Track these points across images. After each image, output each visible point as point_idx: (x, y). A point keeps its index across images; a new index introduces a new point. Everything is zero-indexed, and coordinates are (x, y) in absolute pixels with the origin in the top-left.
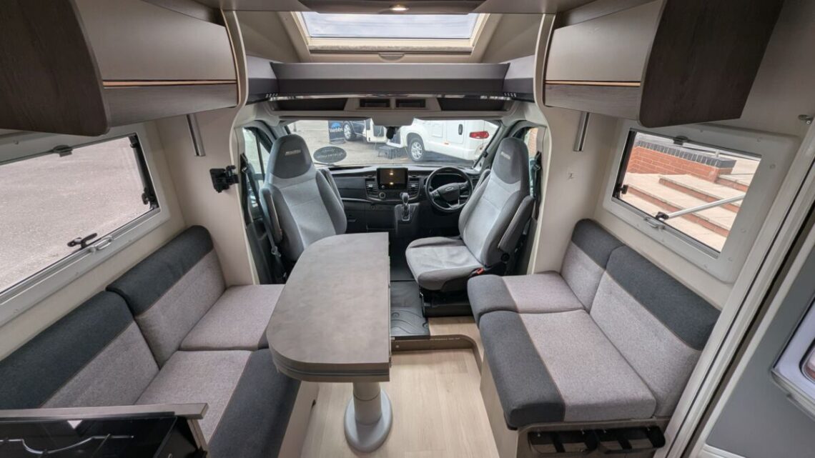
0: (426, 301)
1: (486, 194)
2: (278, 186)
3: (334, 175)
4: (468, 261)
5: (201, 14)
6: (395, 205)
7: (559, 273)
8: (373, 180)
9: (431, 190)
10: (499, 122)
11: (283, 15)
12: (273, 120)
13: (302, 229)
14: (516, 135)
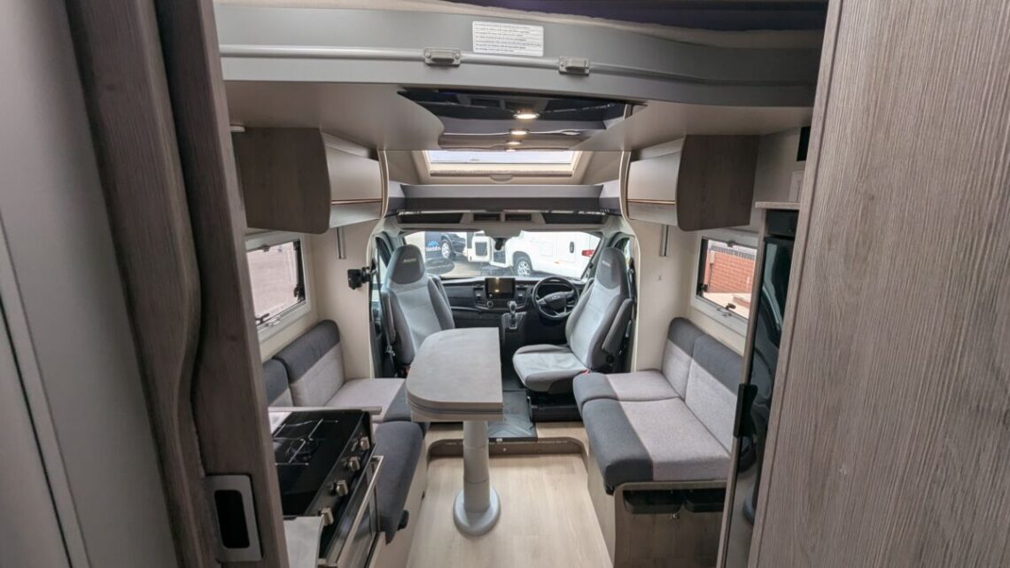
0: (533, 403)
1: (591, 301)
2: (395, 291)
3: (445, 285)
4: (574, 365)
5: (364, 152)
6: (502, 313)
7: (660, 371)
8: (481, 289)
9: (538, 299)
10: (599, 234)
11: (415, 153)
12: (394, 233)
13: (414, 333)
14: (617, 244)
